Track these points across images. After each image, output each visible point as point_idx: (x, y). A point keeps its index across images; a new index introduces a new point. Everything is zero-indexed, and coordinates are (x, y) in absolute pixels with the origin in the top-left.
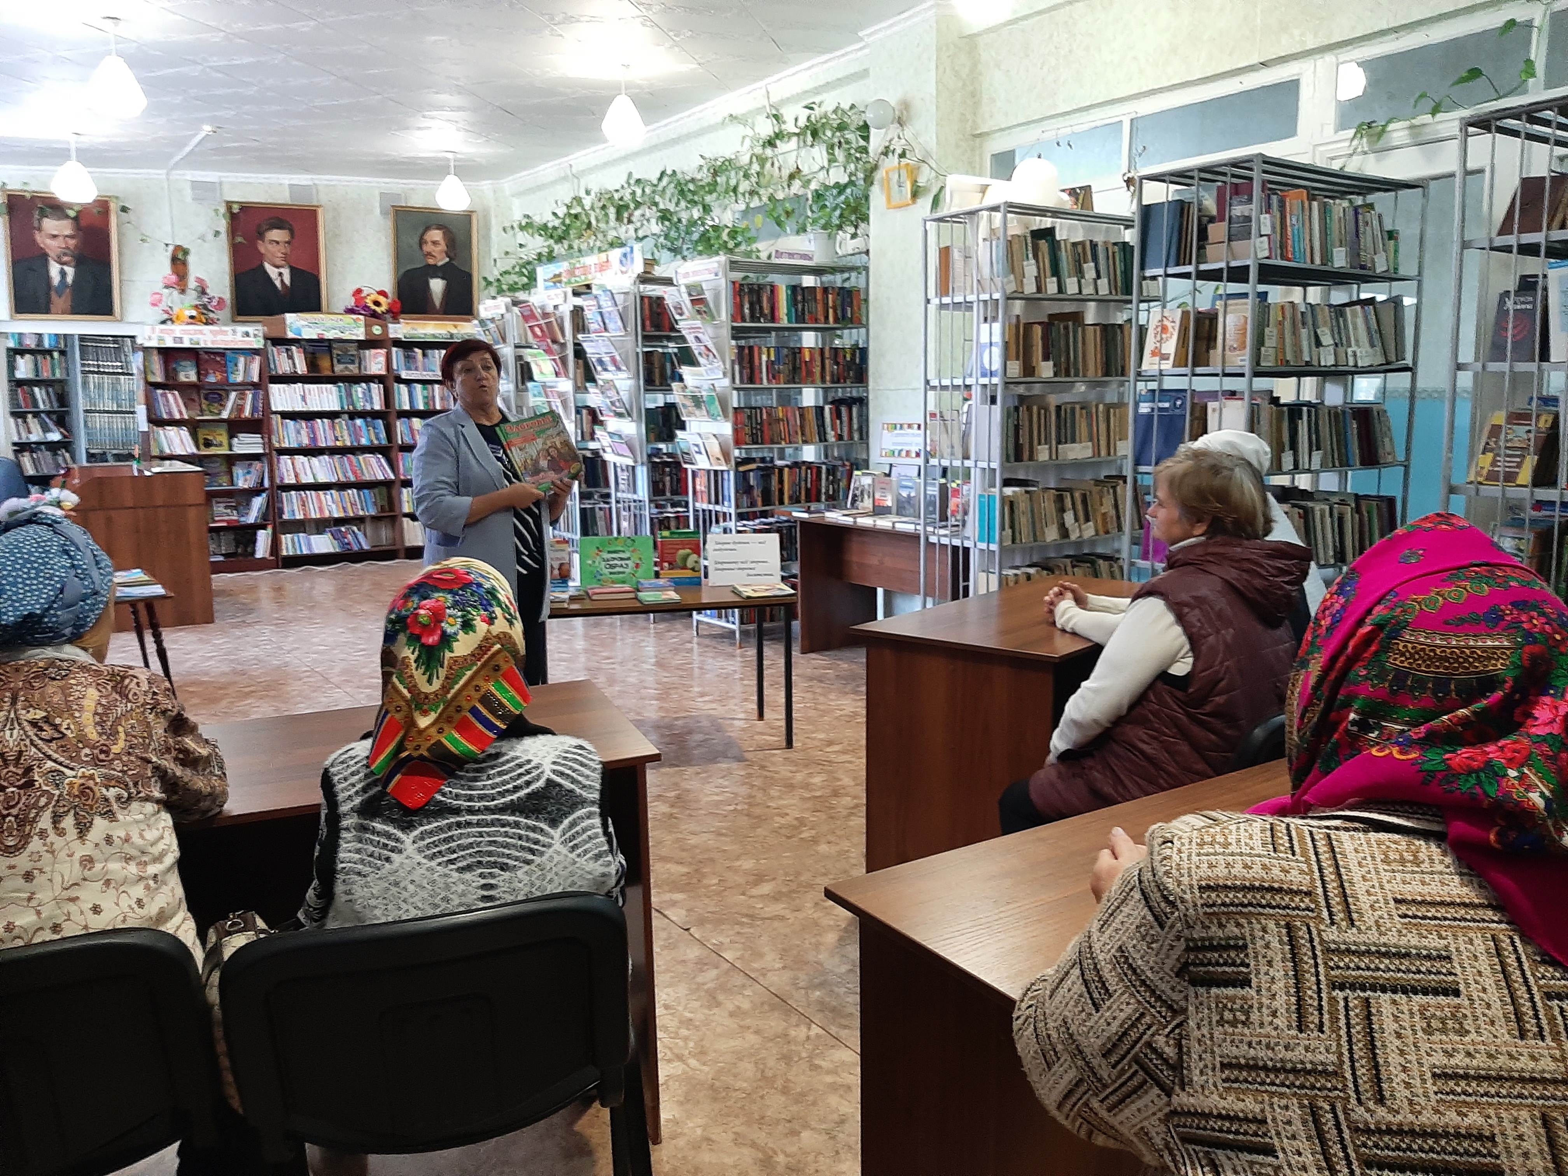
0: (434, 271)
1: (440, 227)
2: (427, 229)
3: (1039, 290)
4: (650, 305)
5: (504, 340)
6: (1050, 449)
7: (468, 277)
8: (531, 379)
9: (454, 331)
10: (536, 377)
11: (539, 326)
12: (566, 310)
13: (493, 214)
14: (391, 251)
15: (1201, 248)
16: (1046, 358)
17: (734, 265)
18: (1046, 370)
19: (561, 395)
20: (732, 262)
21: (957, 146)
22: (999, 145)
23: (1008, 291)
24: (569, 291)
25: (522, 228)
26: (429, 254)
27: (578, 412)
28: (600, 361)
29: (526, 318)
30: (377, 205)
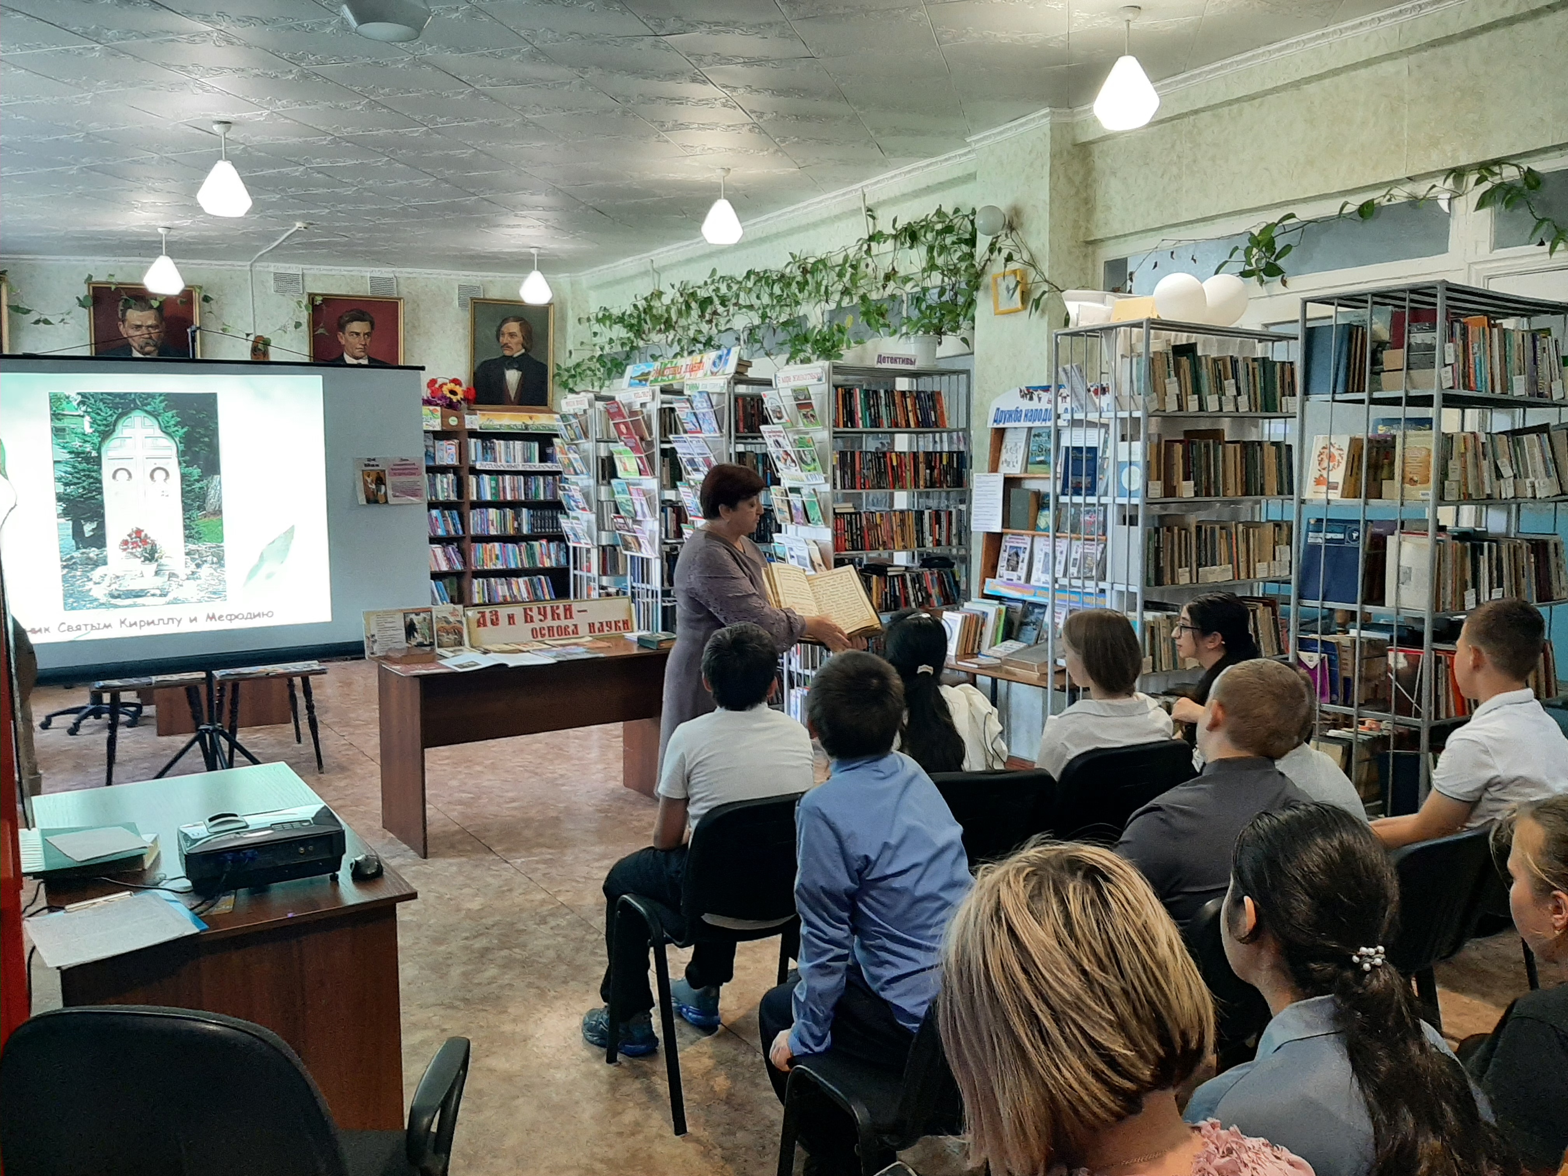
0: (510, 362)
1: (517, 319)
2: (505, 321)
3: (1180, 408)
4: (744, 407)
5: (586, 437)
6: (1191, 572)
7: (544, 368)
8: (616, 477)
9: (529, 422)
10: (619, 475)
11: (625, 424)
12: (653, 408)
13: (569, 305)
14: (468, 341)
15: (1375, 373)
16: (1186, 478)
17: (837, 369)
18: (1187, 489)
19: (645, 493)
20: (834, 367)
21: (1070, 253)
22: (1113, 252)
23: (1151, 410)
24: (658, 389)
25: (598, 320)
26: (506, 346)
27: (663, 510)
28: (692, 462)
29: (611, 415)
30: (456, 297)
